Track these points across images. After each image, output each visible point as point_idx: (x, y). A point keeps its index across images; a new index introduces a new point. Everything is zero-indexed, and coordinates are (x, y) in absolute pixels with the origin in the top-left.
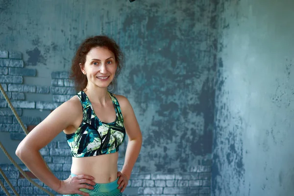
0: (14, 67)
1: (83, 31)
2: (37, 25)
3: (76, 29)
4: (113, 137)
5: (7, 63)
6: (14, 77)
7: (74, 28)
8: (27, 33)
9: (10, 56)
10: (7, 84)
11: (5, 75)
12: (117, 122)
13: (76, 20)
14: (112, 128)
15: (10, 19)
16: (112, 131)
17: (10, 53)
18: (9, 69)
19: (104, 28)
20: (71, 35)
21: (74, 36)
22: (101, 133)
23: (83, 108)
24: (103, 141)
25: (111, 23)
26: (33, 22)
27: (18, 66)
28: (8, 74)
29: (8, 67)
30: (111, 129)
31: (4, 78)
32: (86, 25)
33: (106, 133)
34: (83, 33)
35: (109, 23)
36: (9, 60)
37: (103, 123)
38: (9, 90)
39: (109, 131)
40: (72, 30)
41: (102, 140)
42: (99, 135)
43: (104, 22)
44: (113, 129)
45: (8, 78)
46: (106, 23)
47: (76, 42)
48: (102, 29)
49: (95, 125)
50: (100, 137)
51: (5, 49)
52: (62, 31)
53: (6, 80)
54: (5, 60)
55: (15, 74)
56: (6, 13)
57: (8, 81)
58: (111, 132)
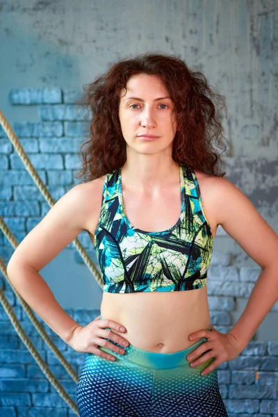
0: (75, 121)
1: (211, 35)
2: (115, 30)
3: (196, 32)
4: (155, 261)
5: (60, 113)
6: (76, 140)
7: (191, 32)
8: (97, 49)
9: (66, 99)
10: (63, 155)
11: (58, 137)
12: (175, 232)
13: (195, 15)
14: (157, 242)
15: (62, 22)
16: (155, 247)
17: (66, 91)
18: (66, 124)
19: (255, 27)
20: (185, 47)
21: (192, 48)
22: (125, 251)
23: (103, 198)
24: (130, 266)
25: (271, 15)
26: (107, 25)
27: (82, 118)
28: (63, 135)
29: (63, 122)
30: (155, 245)
31: (56, 144)
32: (218, 23)
33: (140, 251)
34: (211, 40)
35: (266, 14)
36: (63, 106)
37: (138, 230)
38: (67, 166)
39: (149, 247)
40: (188, 34)
41: (125, 263)
42: (121, 254)
43: (255, 13)
44: (160, 244)
45: (64, 142)
46: (260, 15)
47: (196, 60)
48: (252, 29)
49: (119, 233)
50: (121, 258)
51: (56, 85)
52: (167, 39)
53: (60, 148)
54: (56, 107)
55: (77, 135)
56: (54, 10)
57: (63, 149)
58: (153, 251)
